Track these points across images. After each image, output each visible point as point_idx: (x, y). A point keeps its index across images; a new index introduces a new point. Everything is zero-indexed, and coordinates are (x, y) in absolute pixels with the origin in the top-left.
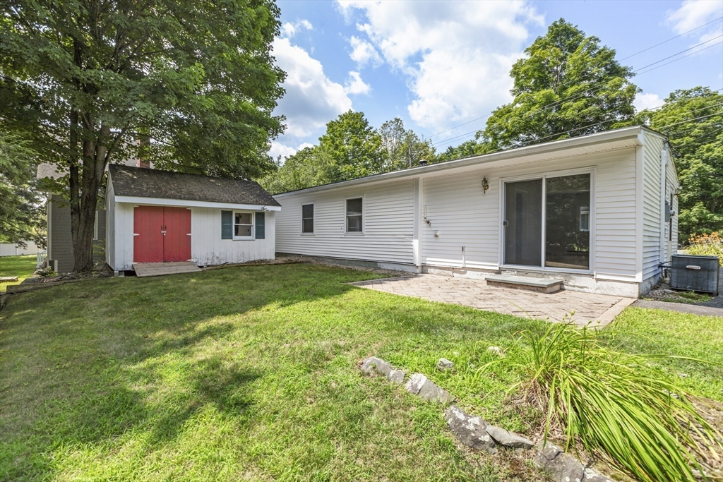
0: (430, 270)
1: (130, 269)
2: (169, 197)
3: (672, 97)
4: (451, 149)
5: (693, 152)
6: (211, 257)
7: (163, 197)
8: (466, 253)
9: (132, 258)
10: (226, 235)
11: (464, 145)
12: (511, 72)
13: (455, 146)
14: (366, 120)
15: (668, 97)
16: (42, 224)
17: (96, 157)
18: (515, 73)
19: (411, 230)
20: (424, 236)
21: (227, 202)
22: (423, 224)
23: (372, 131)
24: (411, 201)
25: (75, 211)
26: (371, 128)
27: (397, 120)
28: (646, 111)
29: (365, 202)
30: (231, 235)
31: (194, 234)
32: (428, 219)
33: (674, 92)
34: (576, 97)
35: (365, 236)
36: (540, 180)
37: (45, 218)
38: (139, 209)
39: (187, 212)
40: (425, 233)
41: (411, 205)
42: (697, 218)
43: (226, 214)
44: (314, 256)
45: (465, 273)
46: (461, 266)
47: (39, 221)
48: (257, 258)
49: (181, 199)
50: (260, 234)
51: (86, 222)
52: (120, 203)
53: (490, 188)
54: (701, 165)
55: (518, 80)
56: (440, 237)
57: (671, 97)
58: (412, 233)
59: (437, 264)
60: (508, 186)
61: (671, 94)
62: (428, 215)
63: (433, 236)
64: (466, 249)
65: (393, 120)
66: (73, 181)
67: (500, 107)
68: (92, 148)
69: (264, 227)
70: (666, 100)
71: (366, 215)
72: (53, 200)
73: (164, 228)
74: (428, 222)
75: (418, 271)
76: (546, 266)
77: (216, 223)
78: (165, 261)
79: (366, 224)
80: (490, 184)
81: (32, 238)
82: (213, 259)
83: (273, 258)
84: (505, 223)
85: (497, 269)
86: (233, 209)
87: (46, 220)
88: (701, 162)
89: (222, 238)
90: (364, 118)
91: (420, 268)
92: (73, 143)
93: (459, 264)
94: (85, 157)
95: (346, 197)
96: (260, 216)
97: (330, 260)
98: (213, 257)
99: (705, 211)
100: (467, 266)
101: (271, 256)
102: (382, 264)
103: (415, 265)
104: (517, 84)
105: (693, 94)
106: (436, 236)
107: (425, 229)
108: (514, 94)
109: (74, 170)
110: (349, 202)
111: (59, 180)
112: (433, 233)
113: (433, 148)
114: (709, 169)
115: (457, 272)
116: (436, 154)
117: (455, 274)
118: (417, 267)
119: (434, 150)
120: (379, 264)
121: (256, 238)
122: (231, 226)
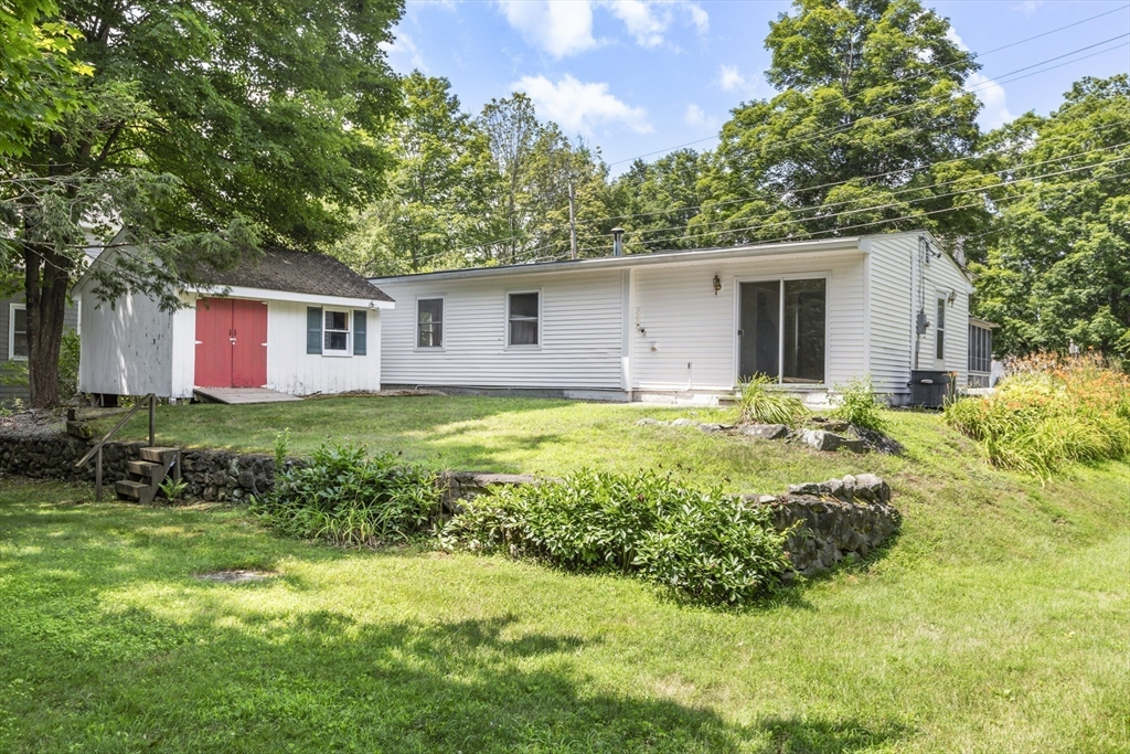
0: (644, 397)
3: (1078, 90)
4: (641, 168)
5: (1096, 210)
6: (292, 383)
8: (693, 371)
9: (192, 379)
10: (313, 347)
11: (670, 159)
12: (767, 41)
13: (651, 161)
14: (455, 97)
15: (1070, 90)
18: (773, 44)
19: (619, 341)
20: (637, 350)
22: (634, 334)
23: (467, 122)
24: (618, 301)
26: (466, 117)
27: (519, 97)
28: (1030, 115)
29: (543, 300)
30: (320, 347)
31: (270, 344)
32: (642, 326)
33: (1080, 80)
34: (877, 108)
35: (543, 352)
36: (778, 282)
38: (203, 302)
39: (260, 307)
40: (636, 345)
41: (618, 306)
42: (1101, 337)
43: (314, 312)
44: (444, 387)
45: (691, 397)
46: (687, 388)
48: (355, 388)
50: (360, 349)
53: (723, 288)
54: (1107, 234)
55: (778, 55)
56: (659, 350)
57: (1076, 89)
58: (619, 346)
59: (653, 388)
60: (745, 287)
61: (1075, 84)
62: (642, 320)
63: (649, 350)
64: (693, 366)
65: (509, 98)
67: (747, 104)
69: (365, 334)
70: (1067, 96)
71: (544, 319)
73: (233, 333)
74: (643, 331)
75: (629, 397)
76: (784, 382)
77: (300, 323)
78: (234, 387)
79: (544, 333)
80: (722, 284)
82: (295, 386)
83: (378, 388)
84: (740, 332)
85: (731, 389)
86: (322, 305)
88: (1107, 229)
89: (308, 353)
90: (451, 92)
91: (630, 395)
93: (684, 387)
95: (507, 290)
96: (361, 316)
97: (476, 392)
98: (295, 383)
99: (1112, 323)
100: (695, 388)
101: (373, 385)
102: (571, 392)
103: (623, 391)
104: (776, 64)
105: (1112, 88)
106: (654, 349)
107: (637, 340)
108: (772, 81)
110: (513, 298)
112: (649, 345)
113: (602, 167)
114: (1118, 241)
115: (682, 397)
116: (609, 180)
117: (678, 400)
118: (627, 392)
119: (604, 171)
120: (566, 392)
121: (355, 354)
122: (320, 333)
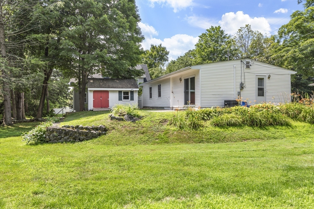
1: (92, 109)
2: (102, 88)
7: (100, 88)
8: (179, 102)
9: (93, 106)
10: (120, 99)
16: (71, 99)
17: (85, 75)
19: (169, 95)
21: (120, 88)
24: (169, 85)
25: (80, 93)
29: (161, 86)
30: (122, 99)
31: (110, 99)
35: (162, 98)
36: (189, 79)
37: (72, 96)
38: (95, 92)
39: (107, 92)
41: (169, 87)
43: (120, 92)
44: (152, 107)
46: (178, 107)
47: (70, 98)
49: (105, 88)
50: (132, 99)
51: (83, 96)
52: (90, 90)
58: (169, 97)
59: (174, 106)
66: (79, 83)
68: (84, 72)
69: (133, 96)
71: (162, 90)
72: (75, 90)
73: (101, 97)
77: (117, 95)
78: (101, 108)
79: (162, 94)
81: (68, 104)
84: (184, 92)
86: (122, 90)
87: (73, 97)
92: (80, 72)
94: (82, 76)
95: (158, 84)
96: (132, 92)
97: (155, 108)
106: (174, 97)
109: (79, 80)
110: (158, 86)
111: (76, 83)
120: (164, 108)
121: (131, 100)
122: (122, 96)
